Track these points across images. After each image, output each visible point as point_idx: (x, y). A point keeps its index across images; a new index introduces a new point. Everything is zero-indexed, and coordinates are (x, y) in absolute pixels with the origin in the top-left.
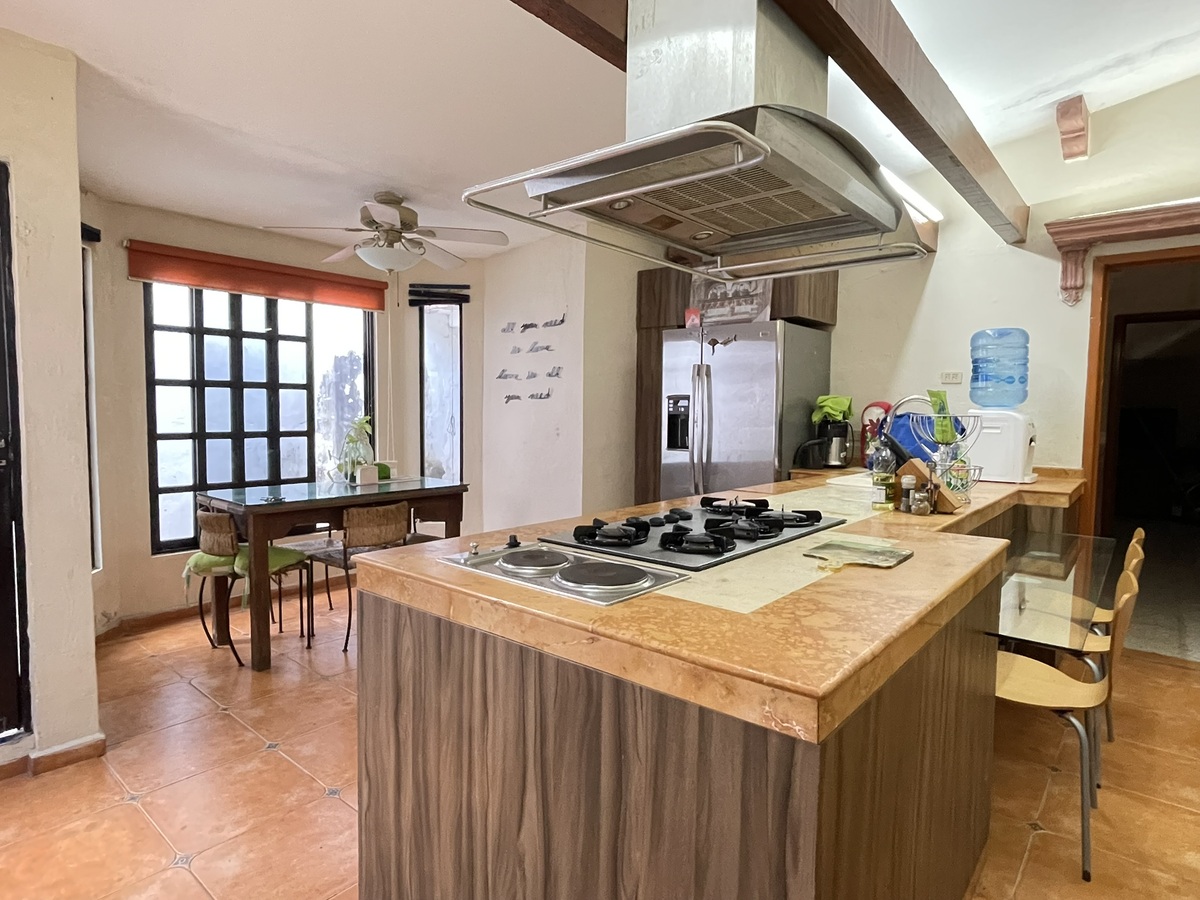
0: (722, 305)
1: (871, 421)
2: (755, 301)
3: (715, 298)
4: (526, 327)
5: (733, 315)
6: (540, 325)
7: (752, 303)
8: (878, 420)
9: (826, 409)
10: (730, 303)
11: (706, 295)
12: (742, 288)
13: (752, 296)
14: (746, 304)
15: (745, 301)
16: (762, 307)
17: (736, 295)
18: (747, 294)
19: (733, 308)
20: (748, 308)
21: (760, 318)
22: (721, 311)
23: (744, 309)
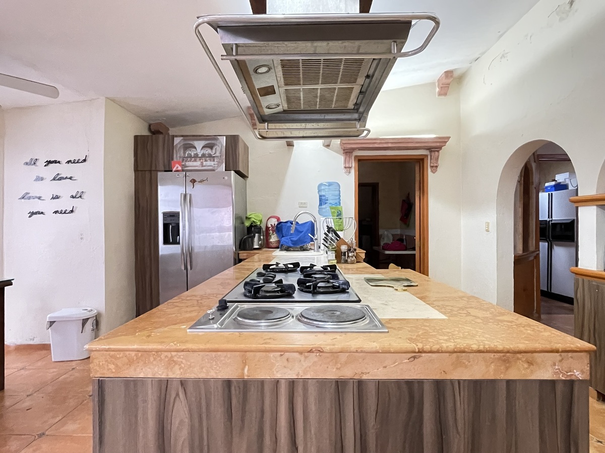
0: (195, 161)
1: (271, 225)
2: (216, 160)
3: (190, 156)
4: (49, 162)
5: (203, 166)
6: (64, 161)
7: (214, 161)
8: (275, 224)
9: (253, 219)
10: (200, 160)
11: (184, 153)
12: (207, 152)
13: (214, 157)
14: (210, 161)
15: (210, 160)
16: (219, 163)
17: (203, 155)
18: (210, 156)
19: (202, 163)
20: (212, 163)
21: (219, 170)
22: (195, 164)
23: (209, 164)
